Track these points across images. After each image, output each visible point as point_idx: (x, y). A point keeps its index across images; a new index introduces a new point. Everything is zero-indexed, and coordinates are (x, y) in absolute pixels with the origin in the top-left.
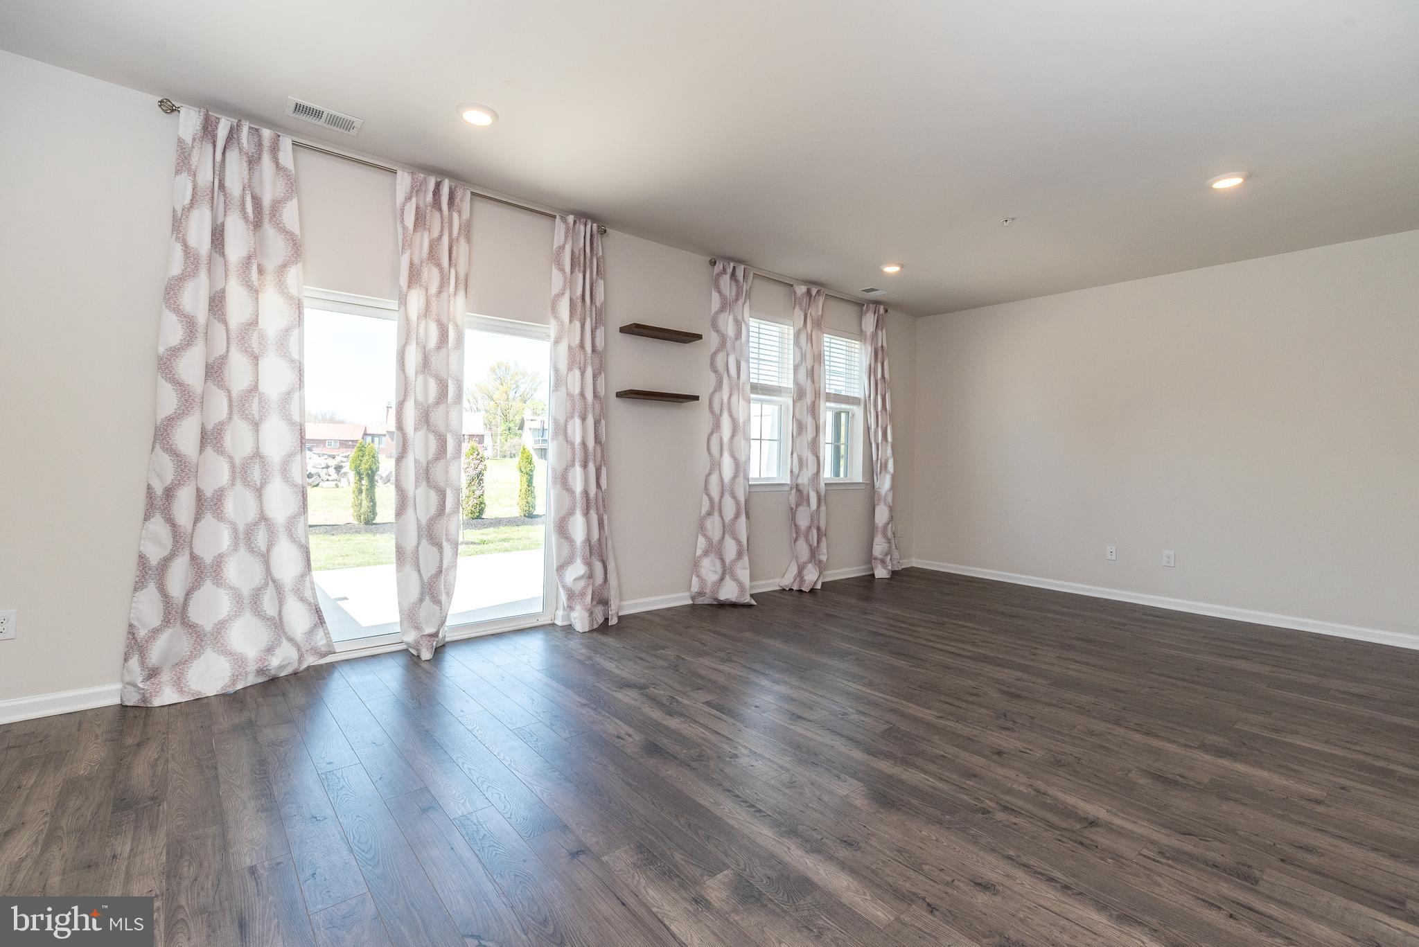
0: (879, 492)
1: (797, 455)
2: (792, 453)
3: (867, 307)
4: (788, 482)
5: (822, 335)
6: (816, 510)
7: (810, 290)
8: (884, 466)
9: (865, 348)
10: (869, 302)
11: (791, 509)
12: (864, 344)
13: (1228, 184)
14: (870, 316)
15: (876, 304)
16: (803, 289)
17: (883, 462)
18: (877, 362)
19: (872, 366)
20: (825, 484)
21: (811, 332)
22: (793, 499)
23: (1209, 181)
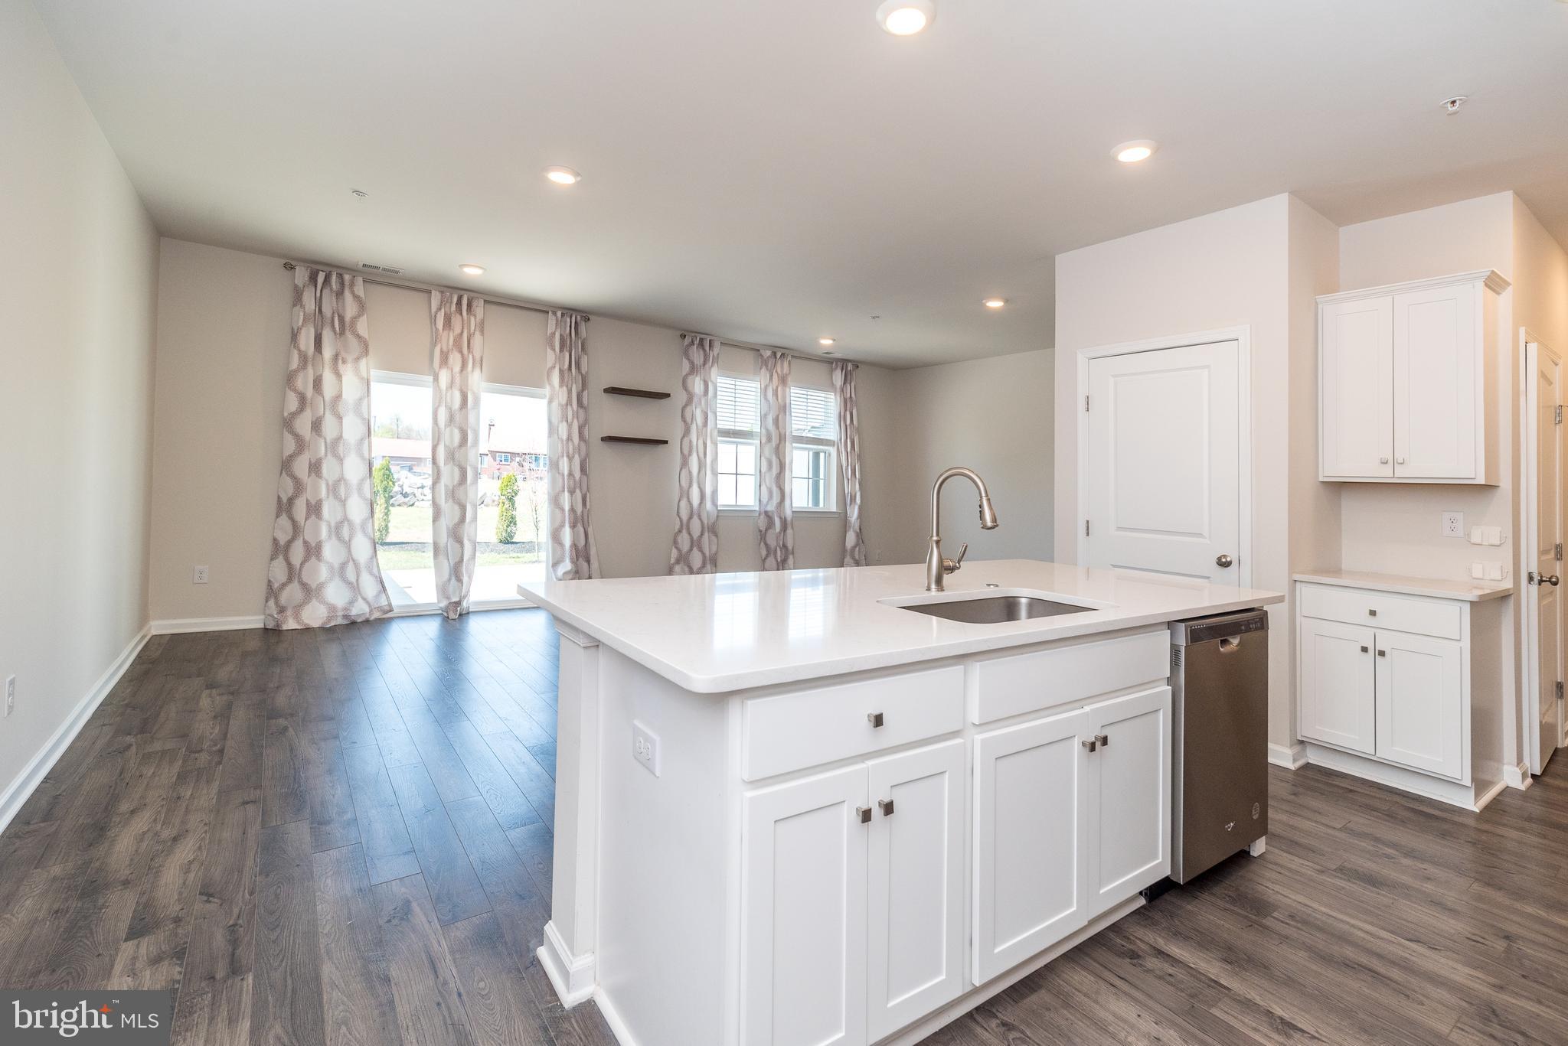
0: (849, 520)
1: (767, 488)
2: (760, 486)
3: (836, 364)
4: (757, 509)
5: (788, 390)
6: (780, 533)
7: (774, 354)
8: (853, 499)
9: (836, 399)
10: (838, 360)
11: (760, 531)
12: (835, 395)
13: (995, 304)
14: (838, 372)
15: (844, 362)
16: (768, 353)
17: (853, 494)
18: (846, 410)
19: (842, 414)
20: (793, 512)
21: (777, 387)
22: (762, 523)
23: (984, 301)
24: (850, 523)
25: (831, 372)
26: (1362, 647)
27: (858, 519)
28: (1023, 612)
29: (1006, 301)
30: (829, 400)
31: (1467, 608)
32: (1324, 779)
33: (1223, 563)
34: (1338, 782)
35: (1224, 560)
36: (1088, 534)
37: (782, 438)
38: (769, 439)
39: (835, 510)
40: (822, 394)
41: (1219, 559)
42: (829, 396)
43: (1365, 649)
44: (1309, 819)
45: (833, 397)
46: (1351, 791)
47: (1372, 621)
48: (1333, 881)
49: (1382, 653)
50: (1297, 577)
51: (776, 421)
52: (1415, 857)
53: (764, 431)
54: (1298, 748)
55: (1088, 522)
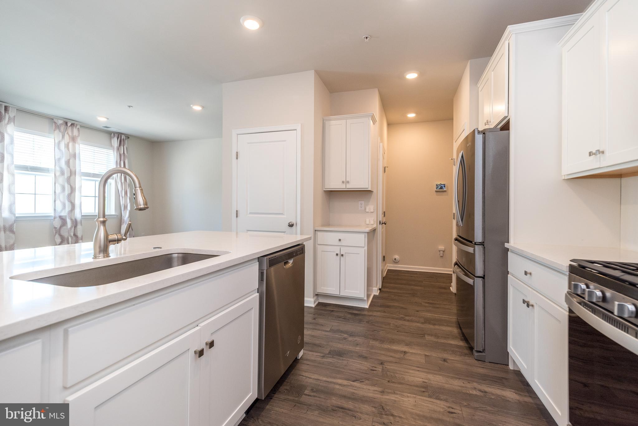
0: (123, 219)
1: (61, 202)
2: (55, 201)
3: (114, 135)
4: (53, 215)
5: (77, 145)
6: (71, 228)
7: (66, 123)
8: (126, 207)
9: (114, 154)
10: (114, 133)
11: (55, 228)
12: (114, 151)
13: (197, 108)
14: (116, 139)
15: (119, 135)
16: (60, 122)
17: (126, 205)
18: (121, 160)
19: (118, 162)
20: (82, 216)
21: (68, 143)
22: (57, 223)
23: (191, 106)
24: (124, 220)
25: (111, 139)
26: (336, 254)
27: (129, 217)
28: (175, 262)
29: (203, 107)
30: (110, 154)
31: (366, 235)
32: (324, 308)
33: (291, 225)
34: (329, 308)
35: (291, 224)
36: (237, 217)
37: (72, 173)
38: (62, 173)
39: (114, 213)
40: (105, 150)
41: (289, 223)
42: (110, 152)
43: (337, 255)
44: (319, 330)
45: (112, 152)
46: (333, 311)
47: (340, 243)
48: (327, 360)
49: (342, 255)
50: (317, 229)
51: (68, 163)
52: (353, 336)
53: (58, 168)
54: (316, 297)
55: (237, 211)
